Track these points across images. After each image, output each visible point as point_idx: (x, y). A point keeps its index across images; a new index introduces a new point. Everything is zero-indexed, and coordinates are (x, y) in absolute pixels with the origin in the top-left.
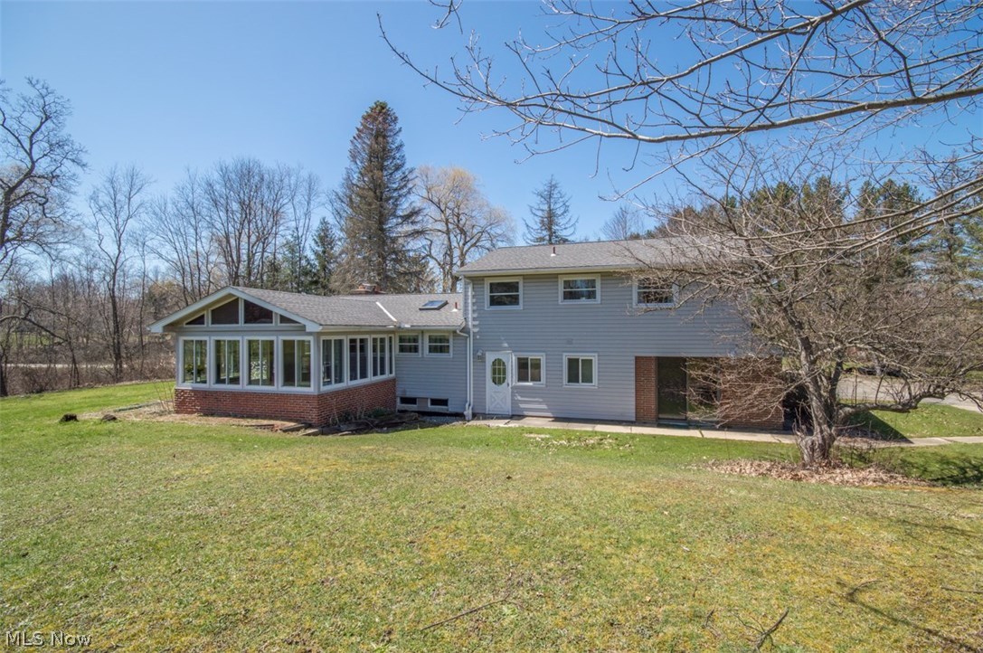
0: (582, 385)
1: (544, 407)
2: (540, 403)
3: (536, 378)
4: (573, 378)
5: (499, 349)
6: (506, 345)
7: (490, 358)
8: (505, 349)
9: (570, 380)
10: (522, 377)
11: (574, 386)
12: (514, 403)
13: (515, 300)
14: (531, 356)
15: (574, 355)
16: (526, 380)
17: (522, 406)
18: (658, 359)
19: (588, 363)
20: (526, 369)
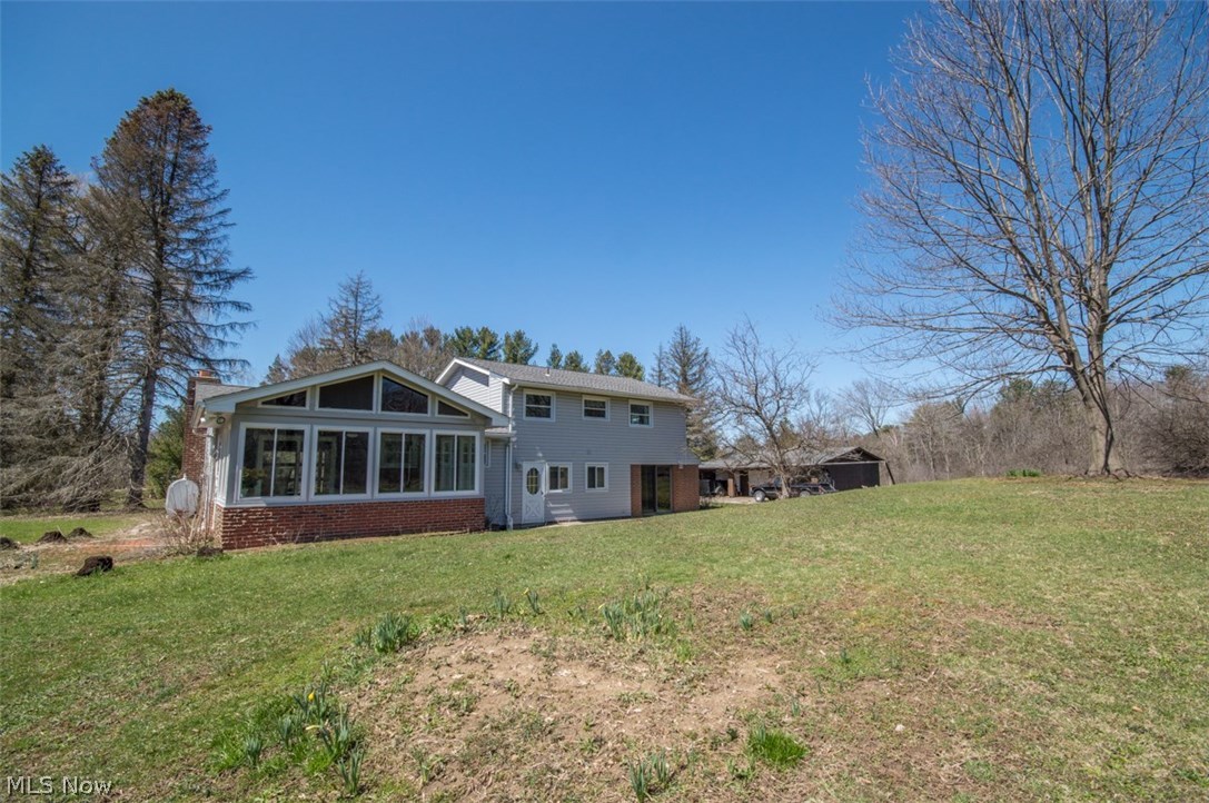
0: (598, 490)
1: (570, 511)
2: (567, 508)
3: (565, 486)
4: (592, 485)
5: (534, 458)
6: (540, 455)
7: (526, 467)
8: (539, 458)
9: (589, 486)
10: (554, 485)
11: (592, 490)
12: (547, 510)
13: (547, 414)
14: (561, 465)
15: (592, 464)
16: (556, 488)
17: (553, 512)
18: (643, 467)
19: (601, 470)
20: (557, 477)
